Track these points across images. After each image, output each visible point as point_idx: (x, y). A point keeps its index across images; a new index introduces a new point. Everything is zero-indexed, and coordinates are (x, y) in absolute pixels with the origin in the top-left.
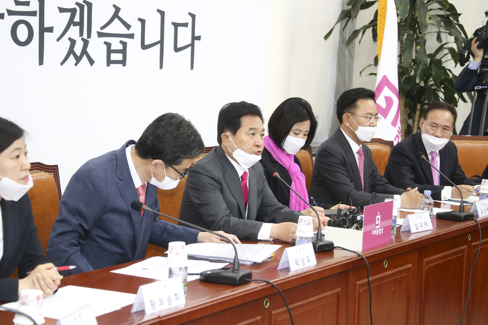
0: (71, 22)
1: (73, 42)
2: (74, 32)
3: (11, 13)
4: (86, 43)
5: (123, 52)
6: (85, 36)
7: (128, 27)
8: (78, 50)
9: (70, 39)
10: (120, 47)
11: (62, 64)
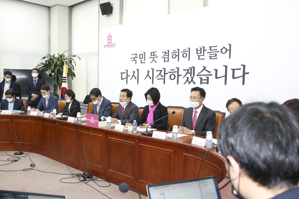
0: (187, 73)
1: (188, 78)
2: (188, 75)
3: (169, 72)
4: (192, 78)
5: (208, 80)
6: (192, 76)
7: (209, 72)
8: (190, 80)
9: (187, 77)
10: (206, 78)
11: (184, 84)
